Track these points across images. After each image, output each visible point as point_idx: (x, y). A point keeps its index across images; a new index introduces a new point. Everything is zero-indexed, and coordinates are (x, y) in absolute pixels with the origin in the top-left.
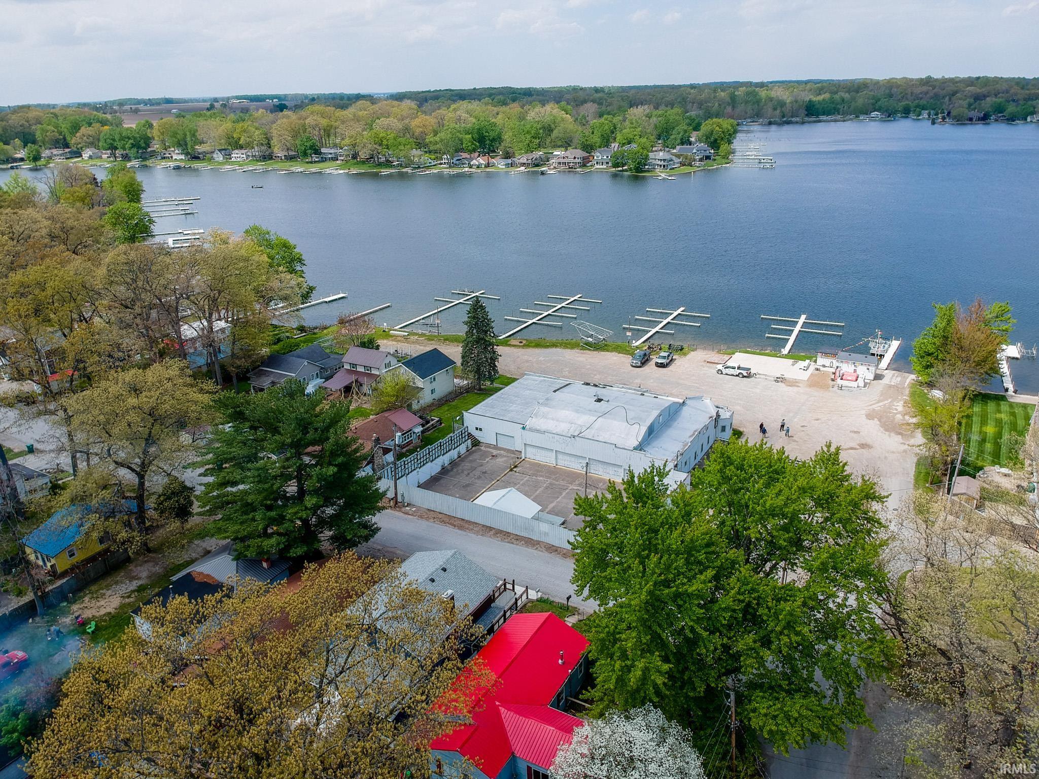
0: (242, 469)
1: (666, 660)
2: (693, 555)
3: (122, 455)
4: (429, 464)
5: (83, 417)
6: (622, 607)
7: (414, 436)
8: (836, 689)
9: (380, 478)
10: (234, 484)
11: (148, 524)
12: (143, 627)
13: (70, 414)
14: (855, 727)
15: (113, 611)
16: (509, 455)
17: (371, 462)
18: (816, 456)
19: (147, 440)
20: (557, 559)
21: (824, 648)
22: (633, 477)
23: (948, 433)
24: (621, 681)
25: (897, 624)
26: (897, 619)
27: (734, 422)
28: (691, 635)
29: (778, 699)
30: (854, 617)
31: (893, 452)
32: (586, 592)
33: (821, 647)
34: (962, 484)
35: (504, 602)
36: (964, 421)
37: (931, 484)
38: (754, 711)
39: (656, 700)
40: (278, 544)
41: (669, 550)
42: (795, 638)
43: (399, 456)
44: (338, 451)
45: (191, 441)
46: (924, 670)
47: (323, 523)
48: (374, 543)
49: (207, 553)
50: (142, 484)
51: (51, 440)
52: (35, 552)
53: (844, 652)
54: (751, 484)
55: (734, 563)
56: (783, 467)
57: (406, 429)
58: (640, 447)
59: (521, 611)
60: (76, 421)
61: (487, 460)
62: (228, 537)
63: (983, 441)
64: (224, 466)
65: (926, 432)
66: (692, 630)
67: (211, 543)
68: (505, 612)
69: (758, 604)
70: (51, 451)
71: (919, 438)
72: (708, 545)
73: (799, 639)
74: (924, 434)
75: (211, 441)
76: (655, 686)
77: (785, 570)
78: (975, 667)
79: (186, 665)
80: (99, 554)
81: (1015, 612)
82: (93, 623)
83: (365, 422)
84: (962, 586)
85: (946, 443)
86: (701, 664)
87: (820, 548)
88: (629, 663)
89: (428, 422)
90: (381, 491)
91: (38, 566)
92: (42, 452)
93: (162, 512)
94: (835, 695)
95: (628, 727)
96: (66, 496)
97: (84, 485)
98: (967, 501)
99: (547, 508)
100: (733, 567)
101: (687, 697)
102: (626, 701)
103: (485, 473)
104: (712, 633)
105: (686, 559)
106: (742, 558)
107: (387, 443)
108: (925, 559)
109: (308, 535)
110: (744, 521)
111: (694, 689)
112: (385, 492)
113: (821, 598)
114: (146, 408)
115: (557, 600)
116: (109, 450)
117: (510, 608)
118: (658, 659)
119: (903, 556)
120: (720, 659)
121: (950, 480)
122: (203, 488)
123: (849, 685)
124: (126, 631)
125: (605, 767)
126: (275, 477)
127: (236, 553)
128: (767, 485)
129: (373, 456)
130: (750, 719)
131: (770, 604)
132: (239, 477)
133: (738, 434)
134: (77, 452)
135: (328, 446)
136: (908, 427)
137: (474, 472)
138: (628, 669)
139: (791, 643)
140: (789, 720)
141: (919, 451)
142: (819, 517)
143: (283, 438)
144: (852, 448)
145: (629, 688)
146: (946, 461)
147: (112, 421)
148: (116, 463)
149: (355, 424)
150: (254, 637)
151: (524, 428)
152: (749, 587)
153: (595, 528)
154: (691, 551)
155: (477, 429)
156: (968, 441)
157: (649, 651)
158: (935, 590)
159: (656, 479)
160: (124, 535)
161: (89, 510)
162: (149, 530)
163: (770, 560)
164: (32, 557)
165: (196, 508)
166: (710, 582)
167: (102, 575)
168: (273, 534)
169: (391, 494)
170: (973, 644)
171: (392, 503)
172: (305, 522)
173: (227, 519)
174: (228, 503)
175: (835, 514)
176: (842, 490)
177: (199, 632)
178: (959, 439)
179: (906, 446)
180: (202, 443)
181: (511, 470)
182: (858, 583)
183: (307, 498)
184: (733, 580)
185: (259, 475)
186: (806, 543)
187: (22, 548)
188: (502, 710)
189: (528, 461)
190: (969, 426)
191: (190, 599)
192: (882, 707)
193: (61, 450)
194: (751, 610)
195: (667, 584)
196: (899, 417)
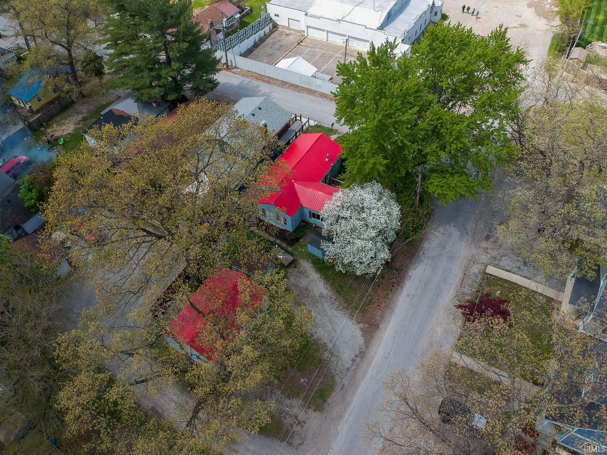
0: (130, 44)
1: (385, 158)
2: (406, 99)
3: (54, 37)
4: (246, 40)
5: (26, 13)
6: (363, 130)
7: (235, 21)
8: (478, 172)
9: (216, 51)
10: (127, 54)
11: (79, 80)
12: (91, 141)
13: (18, 11)
14: (485, 191)
15: (71, 132)
16: (297, 33)
17: (209, 39)
18: (492, 33)
19: (67, 26)
20: (326, 102)
21: (475, 150)
22: (374, 49)
23: (575, 20)
24: (360, 170)
25: (520, 137)
26: (520, 134)
27: (443, 9)
28: (400, 144)
29: (445, 177)
30: (495, 133)
31: (540, 30)
32: (343, 121)
33: (474, 150)
34: (577, 52)
35: (295, 127)
36: (586, 11)
37: (559, 51)
38: (431, 183)
39: (378, 179)
40: (160, 92)
41: (392, 96)
42: (459, 145)
43: (227, 35)
44: (187, 32)
45: (94, 26)
46: (529, 162)
47: (185, 79)
48: (217, 91)
49: (119, 98)
50: (70, 55)
51: (10, 29)
52: (18, 99)
53: (486, 153)
54: (447, 53)
55: (431, 102)
56: (469, 41)
57: (229, 16)
58: (381, 28)
59: (305, 132)
60: (22, 15)
61: (283, 37)
62: (129, 88)
63: (595, 25)
64: (118, 42)
65: (562, 17)
66: (402, 141)
67: (121, 91)
68: (296, 133)
69: (441, 126)
70: (12, 36)
71: (557, 21)
72: (416, 92)
73: (462, 145)
74: (561, 18)
75: (107, 26)
76: (379, 172)
77: (460, 106)
78: (558, 161)
79: (120, 162)
80: (55, 99)
81: (589, 132)
82: (62, 139)
83: (202, 10)
84: (561, 116)
85: (572, 25)
86: (405, 160)
87: (483, 93)
88: (365, 160)
89: (243, 11)
90: (217, 59)
91: (21, 108)
92: (7, 36)
93: (86, 73)
94: (477, 175)
95: (362, 192)
96: (27, 64)
97: (36, 57)
98: (577, 63)
99: (321, 69)
100: (429, 105)
101: (395, 177)
102: (362, 179)
103: (282, 46)
104: (413, 143)
105: (402, 101)
106: (435, 101)
107: (218, 26)
108: (544, 100)
109: (177, 86)
110: (441, 77)
111: (400, 173)
112: (220, 59)
113: (478, 122)
114: (63, 4)
115: (326, 126)
116: (46, 34)
117: (299, 131)
118: (381, 157)
119: (532, 98)
120: (416, 157)
121: (570, 50)
122: (108, 57)
123: (486, 170)
124: (82, 144)
125: (349, 212)
126: (151, 50)
127: (136, 98)
128: (458, 54)
129: (210, 36)
130: (428, 188)
131: (448, 127)
132: (129, 50)
133: (444, 17)
134: (27, 35)
135: (181, 28)
136: (552, 14)
137: (274, 46)
138: (364, 163)
139: (457, 148)
140: (449, 188)
141: (555, 30)
142: (486, 73)
143: (152, 23)
144: (515, 27)
145: (364, 173)
146: (570, 37)
147: (44, 15)
148: (52, 42)
149: (196, 12)
150: (154, 147)
151: (306, 14)
152: (437, 117)
153: (349, 83)
154: (406, 96)
155: (275, 15)
156: (586, 25)
157: (376, 153)
158: (545, 118)
159: (389, 50)
160: (66, 87)
161: (43, 73)
162: (81, 84)
163: (452, 101)
164: (17, 102)
165: (106, 70)
166: (415, 114)
167: (60, 112)
168: (156, 86)
169: (224, 61)
170: (561, 148)
171: (225, 66)
172: (174, 79)
173: (126, 76)
174: (125, 67)
175: (496, 72)
176: (504, 56)
177: (123, 144)
178: (581, 23)
179: (548, 27)
180: (101, 27)
181: (299, 44)
182: (502, 114)
183: (173, 63)
184: (428, 112)
185: (141, 49)
186: (475, 90)
187: (9, 97)
188: (295, 184)
189: (309, 38)
190: (589, 14)
191: (114, 126)
192: (501, 181)
193: (17, 35)
194: (437, 130)
195: (390, 116)
196: (548, 6)
